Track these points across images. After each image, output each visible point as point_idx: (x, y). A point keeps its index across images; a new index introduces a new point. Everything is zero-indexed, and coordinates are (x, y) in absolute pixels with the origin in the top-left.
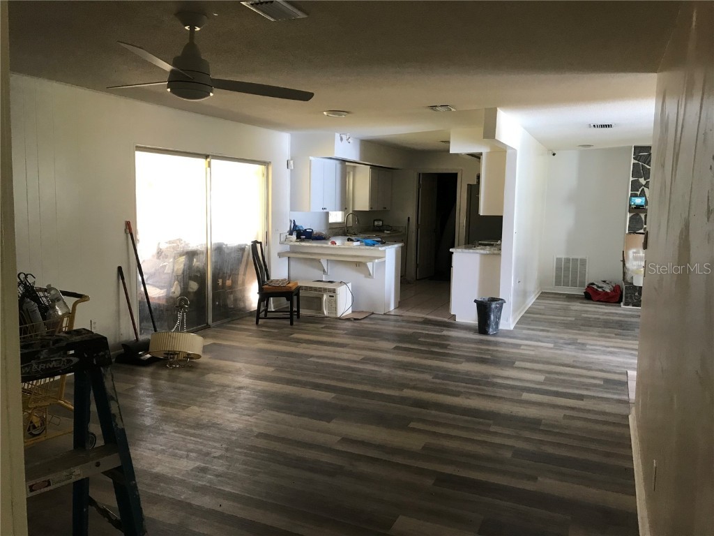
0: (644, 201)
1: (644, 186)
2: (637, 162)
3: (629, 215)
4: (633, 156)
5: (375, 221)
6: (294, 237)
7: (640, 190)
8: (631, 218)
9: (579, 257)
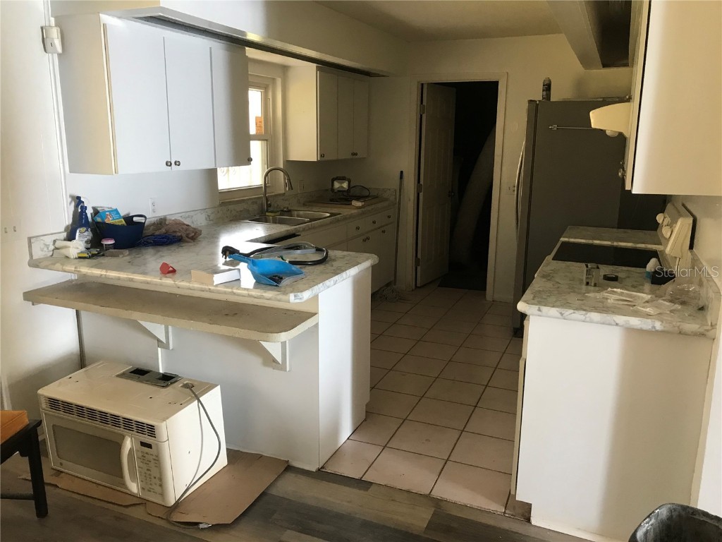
5: (333, 180)
6: (78, 245)
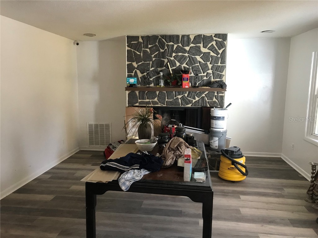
0: (136, 81)
1: (136, 68)
2: (130, 49)
3: (127, 92)
4: (127, 44)
7: (134, 72)
8: (129, 94)
9: (104, 123)
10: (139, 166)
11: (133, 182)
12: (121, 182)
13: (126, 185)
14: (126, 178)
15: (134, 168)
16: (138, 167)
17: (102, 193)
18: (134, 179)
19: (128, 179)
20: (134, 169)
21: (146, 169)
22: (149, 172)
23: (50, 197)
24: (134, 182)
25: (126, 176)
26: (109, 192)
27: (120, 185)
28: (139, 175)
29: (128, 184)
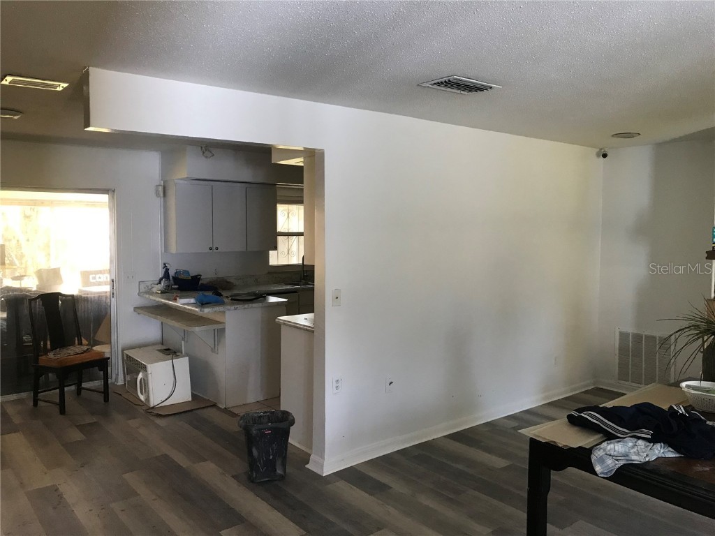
9: (657, 334)
10: (652, 435)
11: (624, 462)
12: (596, 455)
13: (606, 464)
14: (609, 451)
15: (639, 435)
16: (649, 437)
17: (560, 467)
18: (627, 458)
19: (612, 453)
20: (639, 438)
21: (670, 446)
22: (678, 455)
23: (501, 463)
24: (625, 464)
25: (612, 446)
26: (572, 470)
27: (593, 460)
28: (643, 452)
29: (612, 465)
